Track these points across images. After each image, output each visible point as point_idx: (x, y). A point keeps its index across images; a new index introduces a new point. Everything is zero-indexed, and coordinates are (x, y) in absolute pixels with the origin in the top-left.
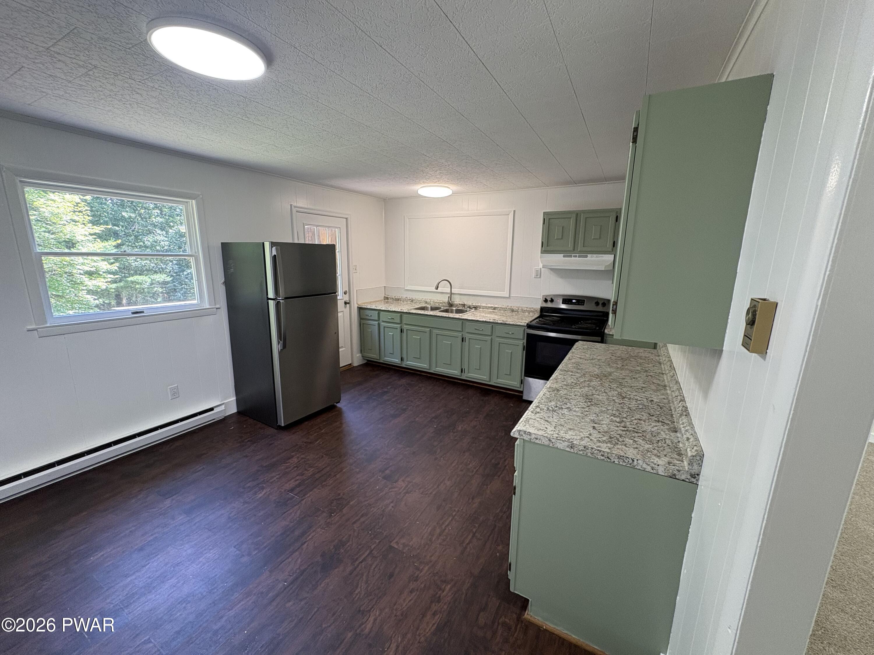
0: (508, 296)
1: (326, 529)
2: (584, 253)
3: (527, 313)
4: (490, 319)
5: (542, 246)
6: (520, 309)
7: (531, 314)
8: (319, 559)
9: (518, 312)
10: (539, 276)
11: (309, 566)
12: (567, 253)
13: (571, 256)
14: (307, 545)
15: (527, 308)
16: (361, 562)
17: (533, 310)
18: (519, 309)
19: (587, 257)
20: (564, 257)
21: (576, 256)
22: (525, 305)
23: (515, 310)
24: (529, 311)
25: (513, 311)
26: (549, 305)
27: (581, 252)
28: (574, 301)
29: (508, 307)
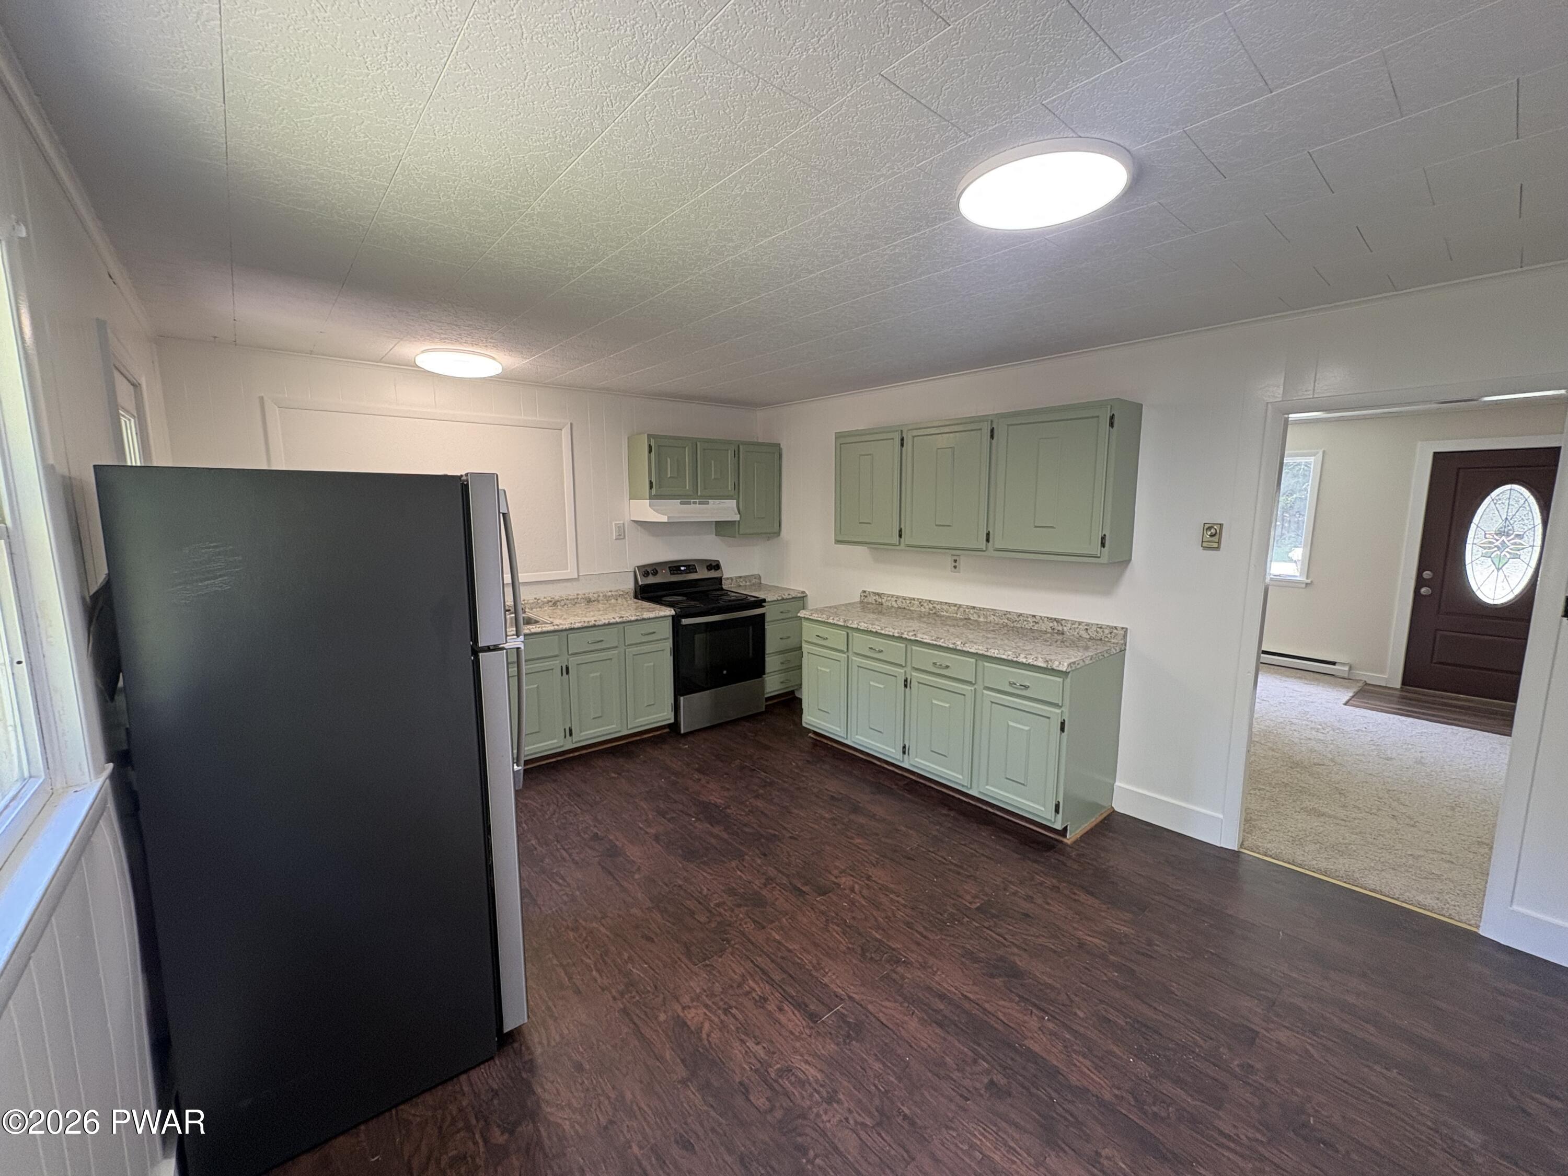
0: (576, 577)
1: (935, 969)
2: (704, 499)
3: (613, 601)
4: (614, 618)
5: (651, 487)
6: (601, 595)
7: (620, 601)
8: (999, 981)
9: (598, 601)
10: (622, 537)
11: (1011, 991)
12: (685, 498)
13: (689, 503)
14: (970, 993)
15: (611, 591)
16: (1005, 939)
17: (622, 593)
18: (599, 596)
19: (708, 503)
20: (681, 504)
21: (695, 503)
22: (607, 587)
23: (593, 599)
24: (616, 595)
25: (589, 601)
26: (651, 580)
27: (701, 497)
28: (682, 568)
29: (580, 597)
